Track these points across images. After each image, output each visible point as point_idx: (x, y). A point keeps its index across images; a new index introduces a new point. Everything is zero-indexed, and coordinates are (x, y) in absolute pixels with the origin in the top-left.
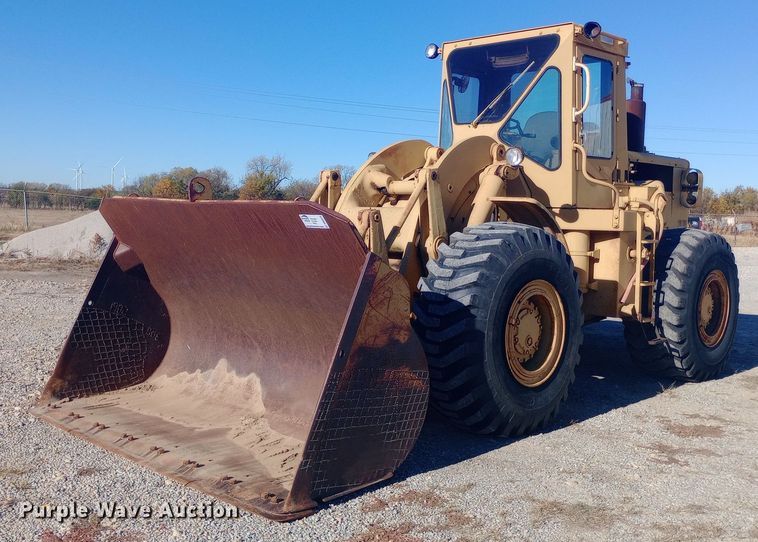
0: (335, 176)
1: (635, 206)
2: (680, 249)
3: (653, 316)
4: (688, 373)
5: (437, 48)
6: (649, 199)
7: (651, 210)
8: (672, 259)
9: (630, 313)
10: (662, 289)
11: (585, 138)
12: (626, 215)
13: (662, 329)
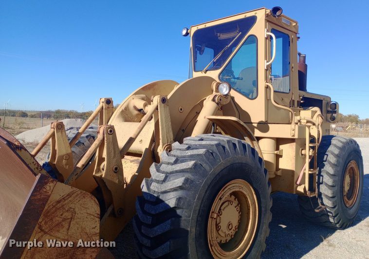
0: (109, 102)
1: (304, 122)
2: (331, 148)
3: (317, 192)
4: (338, 226)
5: (188, 30)
6: (312, 117)
7: (314, 124)
8: (327, 155)
9: (302, 191)
10: (322, 174)
11: (273, 79)
12: (299, 128)
13: (322, 199)
